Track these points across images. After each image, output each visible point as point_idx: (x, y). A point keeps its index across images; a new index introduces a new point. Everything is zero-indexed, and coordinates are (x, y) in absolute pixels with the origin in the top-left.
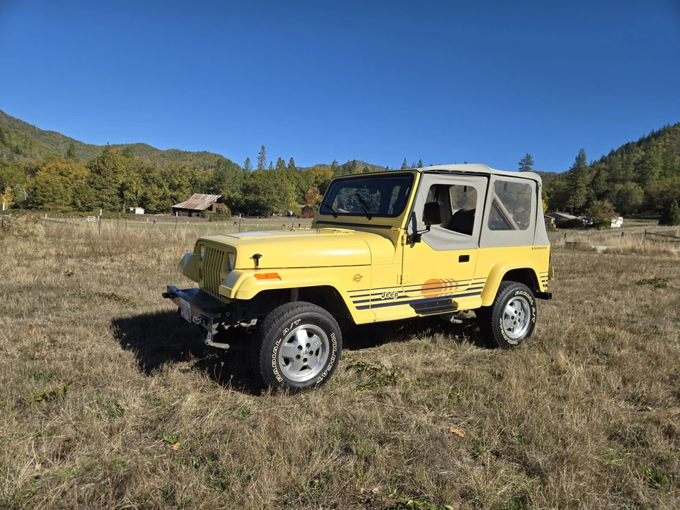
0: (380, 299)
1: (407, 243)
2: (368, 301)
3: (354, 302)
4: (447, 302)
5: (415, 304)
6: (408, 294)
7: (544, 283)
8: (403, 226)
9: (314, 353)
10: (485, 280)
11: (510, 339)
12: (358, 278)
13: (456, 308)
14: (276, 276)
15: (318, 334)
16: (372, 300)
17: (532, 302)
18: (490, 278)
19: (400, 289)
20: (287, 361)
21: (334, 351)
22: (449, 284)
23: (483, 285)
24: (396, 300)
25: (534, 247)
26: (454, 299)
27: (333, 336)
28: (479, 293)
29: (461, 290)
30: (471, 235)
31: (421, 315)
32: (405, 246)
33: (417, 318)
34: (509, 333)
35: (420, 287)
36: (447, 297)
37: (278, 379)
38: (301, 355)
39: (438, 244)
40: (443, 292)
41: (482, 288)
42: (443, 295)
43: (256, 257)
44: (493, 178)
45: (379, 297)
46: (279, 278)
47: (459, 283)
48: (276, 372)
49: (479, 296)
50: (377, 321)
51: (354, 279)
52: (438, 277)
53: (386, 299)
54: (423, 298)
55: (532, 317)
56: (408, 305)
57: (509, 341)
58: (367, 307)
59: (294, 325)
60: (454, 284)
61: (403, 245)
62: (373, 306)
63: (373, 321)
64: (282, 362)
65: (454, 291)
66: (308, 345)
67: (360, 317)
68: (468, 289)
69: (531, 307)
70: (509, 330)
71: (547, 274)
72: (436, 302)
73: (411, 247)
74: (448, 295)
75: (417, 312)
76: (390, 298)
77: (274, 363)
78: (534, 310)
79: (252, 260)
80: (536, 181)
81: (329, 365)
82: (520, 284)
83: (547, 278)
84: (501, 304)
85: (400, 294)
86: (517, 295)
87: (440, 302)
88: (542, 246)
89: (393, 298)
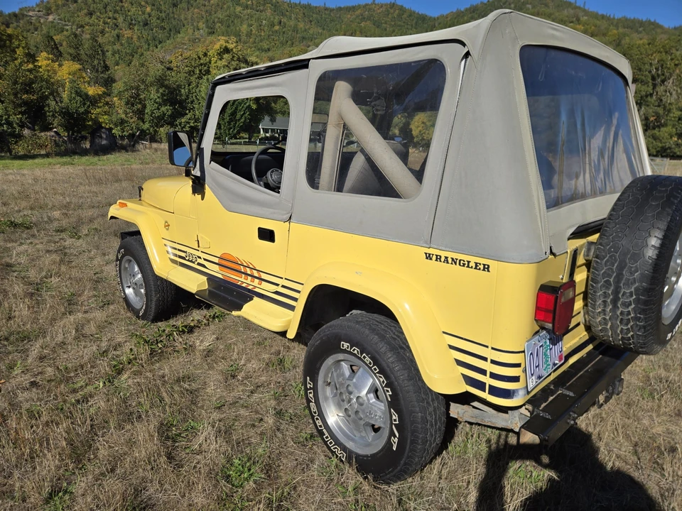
0: (184, 258)
1: (194, 192)
2: (176, 255)
4: (247, 298)
5: (212, 282)
6: (207, 264)
10: (300, 289)
12: (166, 225)
16: (179, 256)
19: (199, 254)
22: (248, 271)
23: (297, 296)
24: (196, 266)
25: (432, 251)
26: (255, 298)
29: (266, 289)
30: (278, 192)
35: (216, 260)
36: (249, 291)
40: (244, 280)
42: (244, 286)
45: (183, 255)
47: (264, 276)
49: (292, 313)
50: (168, 280)
52: (235, 253)
54: (220, 276)
55: (392, 432)
56: (205, 278)
58: (176, 262)
59: (122, 252)
60: (256, 273)
62: (180, 264)
63: (166, 278)
65: (256, 286)
68: (277, 293)
69: (389, 405)
72: (234, 291)
73: (202, 198)
74: (250, 288)
76: (191, 261)
78: (394, 416)
85: (199, 260)
86: (348, 352)
87: (238, 292)
88: (466, 258)
89: (194, 263)
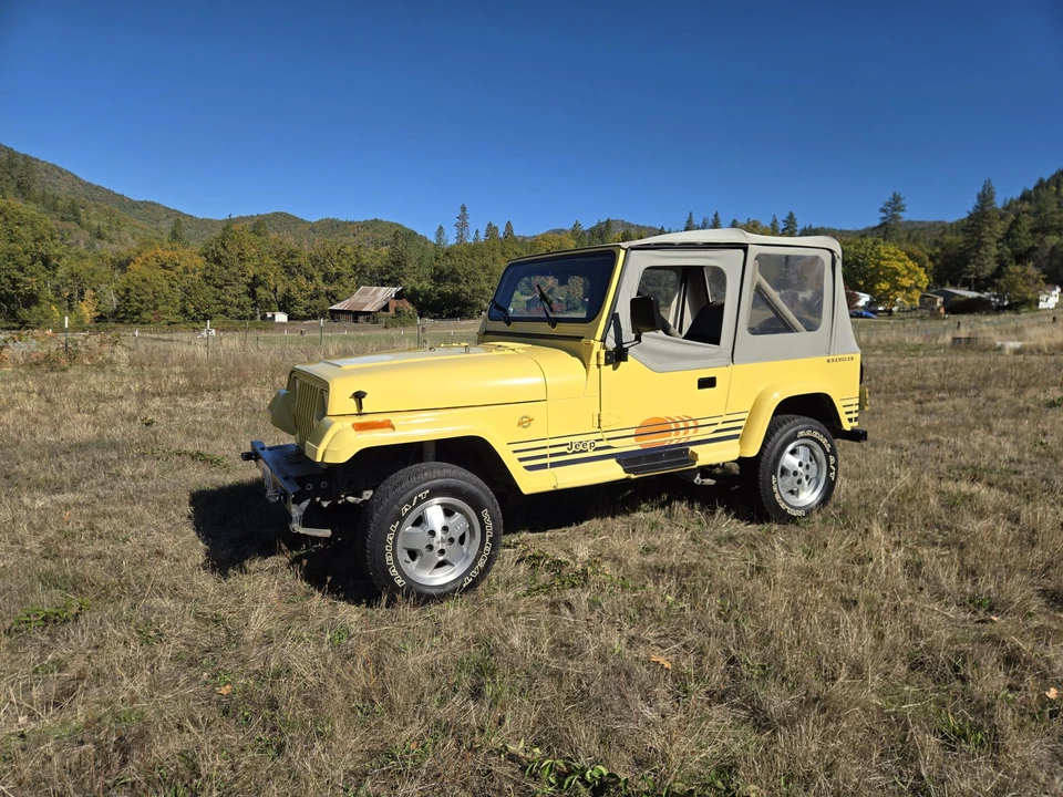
0: (565, 453)
1: (607, 363)
2: (545, 456)
3: (521, 460)
4: (681, 453)
5: (625, 459)
6: (612, 443)
7: (850, 416)
8: (598, 337)
9: (457, 540)
10: (746, 416)
11: (792, 507)
12: (525, 422)
13: (694, 462)
14: (387, 425)
15: (461, 511)
16: (552, 455)
17: (828, 447)
18: (754, 412)
19: (599, 436)
20: (413, 554)
21: (488, 536)
22: (682, 425)
23: (742, 423)
24: (591, 454)
25: (830, 357)
26: (691, 448)
27: (486, 514)
28: (736, 437)
29: (704, 434)
30: (718, 343)
31: (633, 476)
32: (603, 367)
33: (627, 479)
34: (791, 499)
35: (633, 432)
36: (681, 445)
37: (398, 582)
38: (435, 544)
39: (661, 362)
40: (672, 437)
41: (740, 428)
42: (673, 443)
43: (359, 396)
44: (753, 252)
45: (564, 449)
46: (392, 427)
47: (700, 423)
48: (394, 572)
49: (737, 441)
50: (559, 487)
51: (519, 424)
52: (662, 413)
53: (574, 452)
54: (639, 448)
55: (829, 470)
56: (614, 460)
57: (790, 511)
58: (544, 466)
59: (419, 499)
60: (691, 424)
61: (599, 366)
62: (554, 465)
63: (552, 489)
64: (403, 556)
65: (692, 436)
66: (445, 529)
67: (530, 483)
68: (717, 431)
69: (827, 455)
70: (792, 492)
71: (857, 401)
72: (661, 454)
73: (615, 369)
74: (682, 441)
75: (626, 471)
76: (581, 451)
77: (389, 559)
78: (832, 459)
79: (353, 402)
80: (832, 251)
81: (482, 559)
82: (807, 419)
83: (857, 408)
84: (774, 453)
85: (598, 444)
86: (802, 438)
87: (667, 453)
88: (844, 356)
89: (587, 451)
